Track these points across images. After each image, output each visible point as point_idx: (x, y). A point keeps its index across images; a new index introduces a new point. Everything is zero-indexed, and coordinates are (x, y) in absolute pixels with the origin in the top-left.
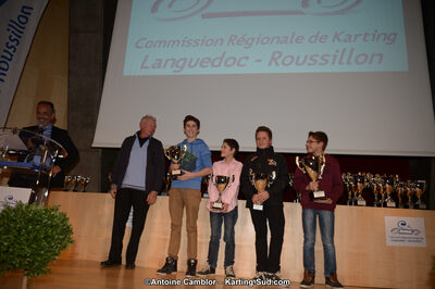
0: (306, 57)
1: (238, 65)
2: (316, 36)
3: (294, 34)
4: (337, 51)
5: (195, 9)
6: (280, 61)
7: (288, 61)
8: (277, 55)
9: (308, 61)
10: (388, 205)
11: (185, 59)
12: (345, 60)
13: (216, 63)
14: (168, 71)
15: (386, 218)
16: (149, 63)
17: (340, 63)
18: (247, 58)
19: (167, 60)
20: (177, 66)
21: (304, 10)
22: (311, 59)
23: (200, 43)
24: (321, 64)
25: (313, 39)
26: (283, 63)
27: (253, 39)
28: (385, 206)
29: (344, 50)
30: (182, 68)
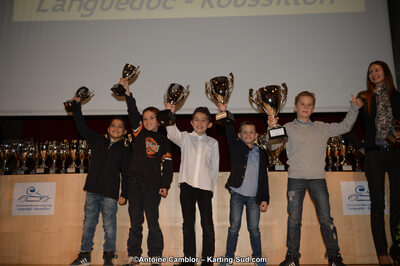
10: (344, 168)
15: (342, 183)
28: (341, 169)
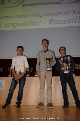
0: (63, 20)
1: (37, 25)
2: (66, 12)
3: (58, 11)
4: (74, 18)
5: (19, 3)
6: (53, 23)
7: (56, 22)
8: (52, 20)
9: (63, 22)
11: (17, 24)
12: (77, 21)
13: (29, 24)
14: (10, 28)
16: (2, 25)
17: (76, 22)
18: (40, 22)
19: (10, 24)
20: (14, 26)
21: (61, 2)
22: (64, 21)
23: (22, 16)
24: (68, 23)
25: (65, 13)
26: (54, 24)
27: (42, 14)
29: (77, 17)
30: (16, 26)
